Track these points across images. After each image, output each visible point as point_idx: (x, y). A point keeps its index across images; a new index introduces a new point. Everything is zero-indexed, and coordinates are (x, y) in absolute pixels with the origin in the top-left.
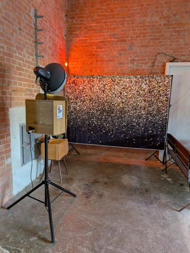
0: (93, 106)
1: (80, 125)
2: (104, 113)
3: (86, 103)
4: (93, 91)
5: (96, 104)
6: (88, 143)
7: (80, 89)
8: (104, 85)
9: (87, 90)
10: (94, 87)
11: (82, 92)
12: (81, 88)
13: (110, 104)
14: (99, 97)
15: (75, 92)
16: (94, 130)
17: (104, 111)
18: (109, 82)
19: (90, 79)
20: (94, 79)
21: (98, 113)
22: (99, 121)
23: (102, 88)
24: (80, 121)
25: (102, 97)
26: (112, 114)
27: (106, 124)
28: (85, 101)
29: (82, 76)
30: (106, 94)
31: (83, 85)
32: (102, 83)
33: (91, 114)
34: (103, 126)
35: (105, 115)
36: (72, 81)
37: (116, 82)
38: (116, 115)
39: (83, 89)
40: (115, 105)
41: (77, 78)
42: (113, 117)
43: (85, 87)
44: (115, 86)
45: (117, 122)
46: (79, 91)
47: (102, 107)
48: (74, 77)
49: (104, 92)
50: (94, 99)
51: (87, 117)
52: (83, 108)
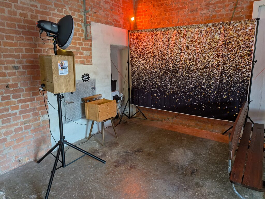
0: (157, 64)
1: (143, 86)
2: (169, 73)
3: (149, 61)
4: (156, 46)
5: (159, 62)
6: (152, 107)
7: (143, 46)
8: (168, 39)
9: (150, 46)
10: (157, 41)
11: (146, 49)
12: (144, 44)
13: (175, 61)
14: (163, 53)
15: (138, 49)
16: (157, 92)
17: (168, 70)
18: (175, 35)
19: (153, 32)
20: (158, 33)
21: (161, 72)
22: (163, 81)
23: (166, 43)
24: (143, 82)
25: (166, 54)
26: (177, 74)
27: (171, 85)
28: (148, 59)
29: (146, 30)
30: (170, 49)
31: (146, 40)
32: (166, 37)
33: (154, 74)
34: (167, 88)
35: (170, 75)
36: (135, 37)
37: (183, 34)
38: (181, 75)
39: (146, 45)
40: (181, 63)
41: (141, 33)
42: (178, 78)
43: (149, 43)
44: (181, 39)
45: (182, 83)
46: (143, 48)
47: (166, 66)
48: (138, 32)
49: (169, 47)
50: (157, 56)
51: (150, 77)
52: (146, 67)
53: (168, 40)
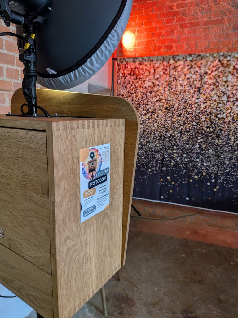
0: (174, 122)
1: (143, 161)
2: (199, 138)
3: (157, 117)
4: (173, 89)
5: (179, 118)
6: (161, 199)
7: (146, 88)
8: (201, 76)
9: (161, 88)
10: (176, 80)
11: (151, 93)
12: (148, 84)
13: (213, 117)
14: (188, 102)
15: (135, 93)
16: (173, 172)
17: (199, 132)
18: (214, 69)
19: (168, 63)
20: (178, 64)
21: (183, 138)
22: (186, 154)
23: (195, 83)
24: (143, 155)
25: (195, 103)
26: (217, 141)
27: (202, 161)
28: (155, 113)
29: (152, 58)
30: (204, 95)
31: (152, 77)
32: (197, 72)
33: (167, 139)
34: (195, 167)
35: (201, 142)
36: (128, 71)
37: (232, 67)
38: (227, 143)
39: (152, 86)
40: (227, 120)
41: (140, 64)
42: (219, 148)
43: (158, 83)
44: (227, 76)
45: (229, 157)
46: (144, 91)
47: (193, 125)
48: (134, 62)
49: (201, 91)
50: (176, 107)
51: (158, 145)
52: (150, 127)
53: (199, 78)
